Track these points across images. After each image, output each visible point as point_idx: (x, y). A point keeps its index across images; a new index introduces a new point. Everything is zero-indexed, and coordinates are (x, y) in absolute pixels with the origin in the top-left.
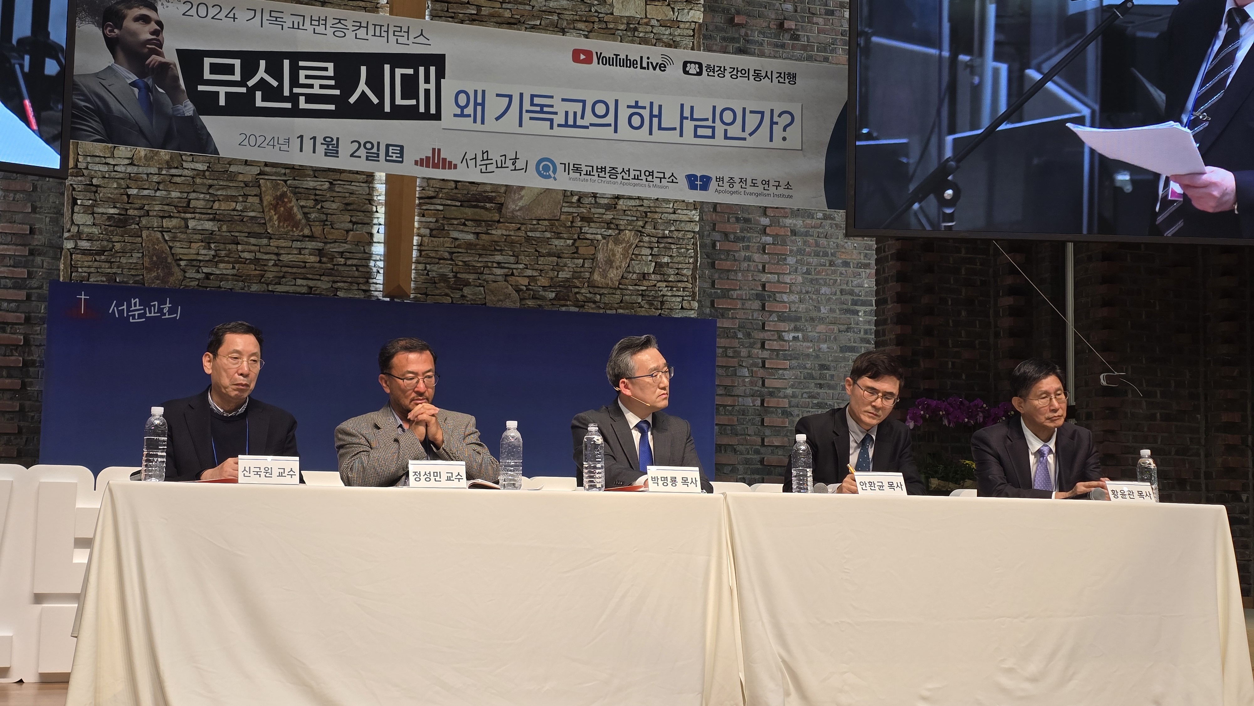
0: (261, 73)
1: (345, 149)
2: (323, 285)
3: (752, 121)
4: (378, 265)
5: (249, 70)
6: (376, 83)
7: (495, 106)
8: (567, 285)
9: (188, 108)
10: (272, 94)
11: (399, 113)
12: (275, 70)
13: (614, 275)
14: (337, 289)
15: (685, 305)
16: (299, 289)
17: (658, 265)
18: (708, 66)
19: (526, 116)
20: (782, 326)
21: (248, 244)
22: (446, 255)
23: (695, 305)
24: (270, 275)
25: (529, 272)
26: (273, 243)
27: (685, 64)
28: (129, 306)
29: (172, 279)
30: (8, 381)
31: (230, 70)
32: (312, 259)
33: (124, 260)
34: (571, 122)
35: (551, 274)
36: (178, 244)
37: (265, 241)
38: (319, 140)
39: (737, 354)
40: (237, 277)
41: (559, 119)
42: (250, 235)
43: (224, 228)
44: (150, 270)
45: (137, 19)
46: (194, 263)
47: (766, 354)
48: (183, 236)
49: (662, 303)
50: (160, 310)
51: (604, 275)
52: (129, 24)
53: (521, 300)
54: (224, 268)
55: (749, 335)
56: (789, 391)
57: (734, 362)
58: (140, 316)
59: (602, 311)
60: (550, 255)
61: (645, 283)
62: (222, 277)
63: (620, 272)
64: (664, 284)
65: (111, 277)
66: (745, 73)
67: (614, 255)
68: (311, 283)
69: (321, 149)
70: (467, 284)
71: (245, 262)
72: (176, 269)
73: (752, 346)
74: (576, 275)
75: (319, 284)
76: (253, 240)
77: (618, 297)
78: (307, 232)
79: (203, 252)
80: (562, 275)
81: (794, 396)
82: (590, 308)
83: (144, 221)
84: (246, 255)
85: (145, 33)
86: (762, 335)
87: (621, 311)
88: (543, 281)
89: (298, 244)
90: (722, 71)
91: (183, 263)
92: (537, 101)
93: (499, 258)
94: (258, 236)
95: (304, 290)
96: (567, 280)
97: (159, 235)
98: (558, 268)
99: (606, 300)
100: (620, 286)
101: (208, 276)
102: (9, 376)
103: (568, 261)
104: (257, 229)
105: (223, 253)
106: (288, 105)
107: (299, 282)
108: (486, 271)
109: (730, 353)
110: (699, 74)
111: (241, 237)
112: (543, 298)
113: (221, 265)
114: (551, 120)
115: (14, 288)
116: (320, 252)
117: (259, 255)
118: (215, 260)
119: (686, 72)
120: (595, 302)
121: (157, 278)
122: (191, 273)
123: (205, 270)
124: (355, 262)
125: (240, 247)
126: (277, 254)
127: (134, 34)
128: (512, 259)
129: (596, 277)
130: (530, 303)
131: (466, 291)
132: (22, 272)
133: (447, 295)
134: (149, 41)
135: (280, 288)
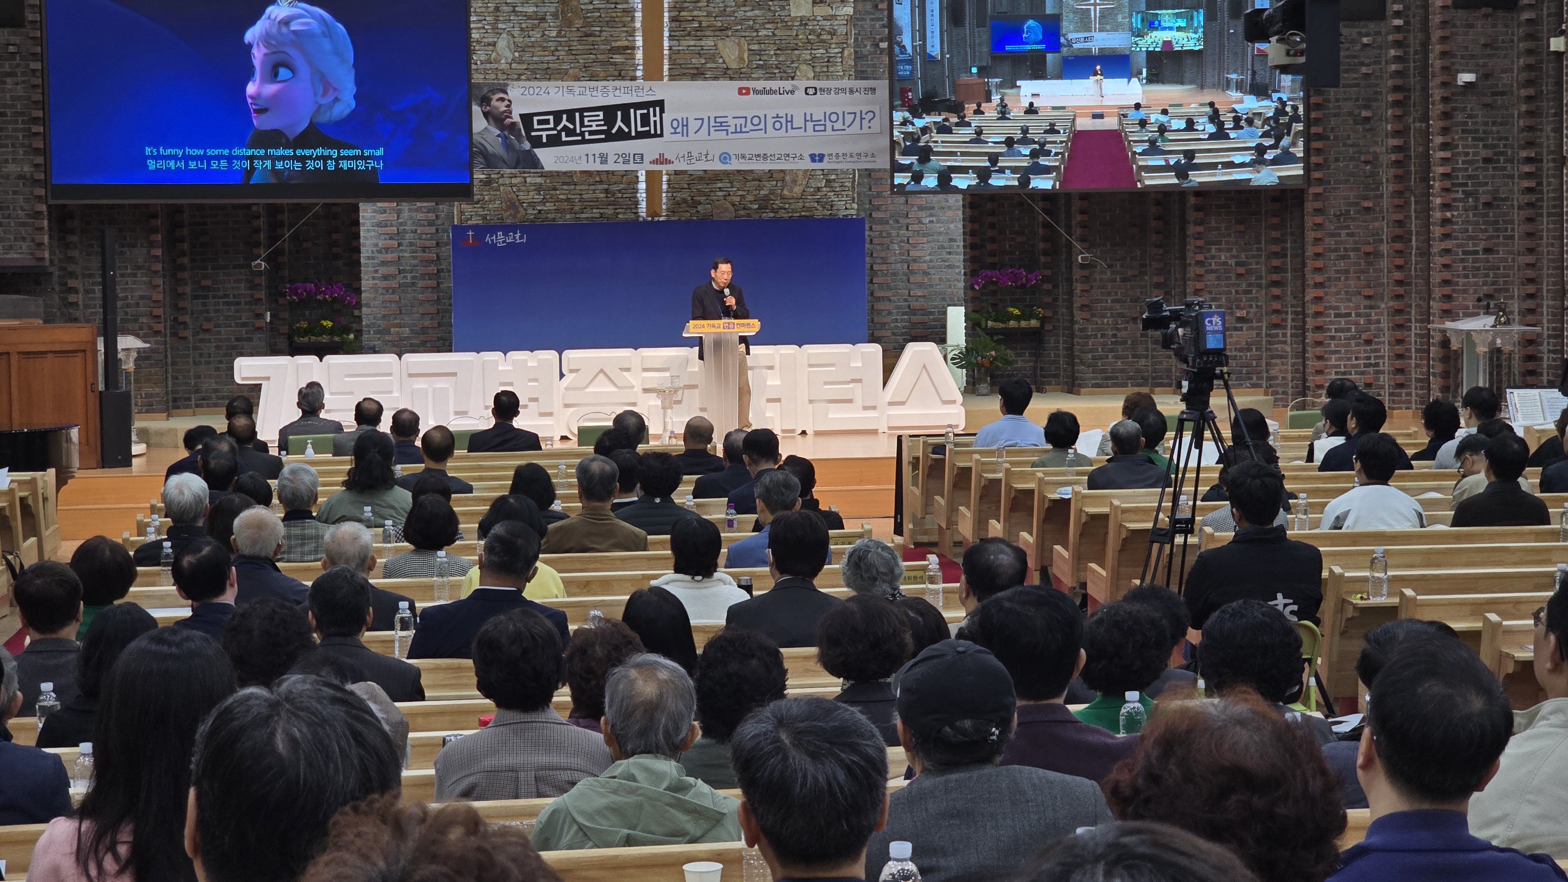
0: (564, 122)
1: (611, 159)
2: (609, 211)
3: (849, 119)
4: (642, 196)
5: (557, 121)
6: (626, 120)
7: (693, 125)
8: (766, 198)
9: (527, 145)
10: (570, 132)
11: (640, 135)
12: (571, 120)
13: (798, 190)
14: (618, 213)
15: (848, 206)
16: (595, 215)
17: (828, 181)
18: (821, 89)
19: (712, 129)
20: (922, 214)
21: (563, 189)
22: (686, 186)
23: (855, 206)
24: (577, 208)
25: (740, 193)
26: (578, 187)
27: (806, 89)
28: (497, 237)
29: (519, 215)
30: (429, 282)
31: (547, 122)
32: (602, 195)
33: (490, 206)
34: (738, 130)
35: (755, 193)
36: (521, 193)
37: (573, 187)
38: (597, 156)
39: (889, 235)
40: (557, 211)
41: (732, 129)
42: (564, 184)
43: (548, 181)
44: (506, 211)
45: (498, 100)
46: (532, 204)
47: (910, 234)
48: (523, 188)
49: (832, 206)
50: (514, 238)
51: (791, 191)
52: (494, 103)
53: (736, 211)
54: (549, 206)
55: (897, 222)
56: (928, 258)
57: (887, 240)
58: (503, 242)
59: (790, 215)
60: (753, 180)
61: (819, 193)
62: (548, 212)
63: (802, 188)
64: (832, 193)
65: (484, 218)
66: (843, 90)
67: (797, 177)
68: (602, 211)
69: (598, 160)
70: (700, 203)
71: (561, 201)
72: (521, 209)
73: (900, 228)
74: (772, 192)
75: (606, 211)
76: (565, 187)
77: (801, 205)
78: (598, 179)
79: (536, 197)
80: (762, 192)
81: (931, 261)
82: (782, 214)
83: (501, 181)
84: (562, 197)
85: (502, 107)
86: (907, 221)
87: (803, 214)
88: (750, 198)
89: (593, 187)
90: (829, 91)
91: (525, 205)
92: (718, 120)
93: (720, 185)
94: (568, 184)
95: (598, 215)
96: (766, 196)
97: (510, 188)
98: (759, 188)
99: (792, 207)
100: (802, 196)
101: (540, 211)
102: (430, 279)
103: (766, 183)
104: (568, 180)
105: (548, 197)
106: (580, 138)
107: (595, 211)
108: (712, 194)
109: (884, 234)
110: (815, 94)
111: (558, 186)
112: (750, 209)
113: (547, 204)
114: (727, 130)
115: (428, 225)
116: (606, 191)
117: (570, 196)
118: (543, 202)
119: (807, 94)
120: (785, 209)
121: (510, 215)
122: (530, 211)
123: (538, 208)
124: (628, 195)
125: (558, 192)
126: (581, 195)
127: (496, 108)
128: (729, 185)
129: (785, 192)
130: (742, 213)
131: (700, 208)
132: (432, 216)
133: (687, 211)
134: (505, 112)
135: (583, 216)
